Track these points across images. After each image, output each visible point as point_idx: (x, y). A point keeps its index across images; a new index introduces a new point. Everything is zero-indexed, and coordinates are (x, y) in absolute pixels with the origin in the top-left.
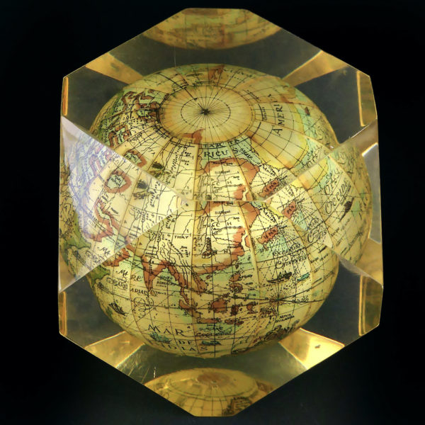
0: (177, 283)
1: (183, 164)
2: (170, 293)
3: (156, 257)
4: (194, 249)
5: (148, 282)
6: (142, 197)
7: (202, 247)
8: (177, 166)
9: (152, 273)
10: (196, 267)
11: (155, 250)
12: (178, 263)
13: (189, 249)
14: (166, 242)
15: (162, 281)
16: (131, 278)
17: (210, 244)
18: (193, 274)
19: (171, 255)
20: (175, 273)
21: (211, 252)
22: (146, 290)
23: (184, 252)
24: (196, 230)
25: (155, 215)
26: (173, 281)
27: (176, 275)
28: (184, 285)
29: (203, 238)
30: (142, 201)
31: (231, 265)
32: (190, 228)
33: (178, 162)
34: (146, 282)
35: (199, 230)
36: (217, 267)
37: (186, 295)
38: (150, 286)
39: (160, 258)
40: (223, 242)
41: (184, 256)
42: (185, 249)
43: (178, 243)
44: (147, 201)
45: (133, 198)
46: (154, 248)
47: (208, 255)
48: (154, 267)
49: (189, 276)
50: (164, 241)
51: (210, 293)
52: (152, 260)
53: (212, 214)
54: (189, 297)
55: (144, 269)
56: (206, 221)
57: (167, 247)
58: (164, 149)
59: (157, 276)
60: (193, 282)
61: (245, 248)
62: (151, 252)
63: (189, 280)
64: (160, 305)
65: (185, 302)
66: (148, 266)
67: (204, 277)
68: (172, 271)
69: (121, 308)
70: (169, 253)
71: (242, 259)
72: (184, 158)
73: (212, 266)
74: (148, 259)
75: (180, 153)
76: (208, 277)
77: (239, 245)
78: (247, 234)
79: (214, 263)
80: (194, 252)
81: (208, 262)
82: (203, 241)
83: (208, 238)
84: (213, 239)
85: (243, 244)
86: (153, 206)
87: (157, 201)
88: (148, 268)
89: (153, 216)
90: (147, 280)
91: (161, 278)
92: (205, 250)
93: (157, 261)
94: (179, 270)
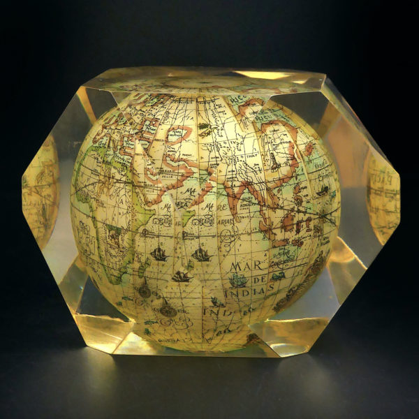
0: (257, 202)
1: (221, 115)
2: (252, 215)
3: (236, 179)
4: (264, 165)
5: (233, 208)
6: (209, 134)
7: (269, 161)
8: (218, 119)
9: (235, 197)
10: (269, 182)
11: (234, 173)
12: (255, 181)
13: (261, 166)
14: (241, 163)
15: (245, 203)
16: (218, 209)
17: (274, 158)
18: (268, 190)
19: (249, 174)
20: (253, 192)
21: (276, 166)
22: (232, 217)
23: (257, 169)
24: (261, 148)
25: (227, 142)
26: (254, 201)
27: (255, 193)
28: (262, 203)
29: (268, 154)
30: (210, 137)
31: (292, 177)
32: (256, 146)
33: (217, 115)
34: (231, 209)
35: (264, 147)
36: (283, 179)
37: (265, 214)
38: (235, 212)
39: (240, 179)
40: (282, 155)
41: (258, 172)
42: (257, 166)
43: (251, 162)
44: (214, 135)
45: (200, 138)
46: (233, 171)
47: (275, 168)
48: (236, 190)
49: (265, 192)
50: (240, 162)
51: (282, 208)
52: (234, 184)
53: (268, 132)
54: (267, 216)
55: (228, 195)
56: (266, 139)
57: (243, 168)
58: (197, 110)
59: (239, 199)
60: (269, 198)
61: (298, 161)
62: (231, 176)
63: (266, 197)
64: (244, 232)
65: (264, 223)
66: (230, 191)
67: (275, 191)
68: (252, 190)
69: (206, 253)
70: (246, 172)
71: (299, 171)
72: (219, 110)
73: (280, 179)
74: (230, 183)
75: (212, 108)
76: (279, 191)
77: (293, 158)
78: (296, 148)
79: (281, 176)
80: (265, 168)
81: (276, 175)
82: (269, 157)
83: (272, 153)
84: (275, 154)
85: (296, 156)
86: (222, 136)
87: (223, 131)
88: (231, 193)
89: (225, 143)
90: (232, 206)
91: (244, 200)
92: (272, 165)
93: (237, 184)
94: (257, 187)
